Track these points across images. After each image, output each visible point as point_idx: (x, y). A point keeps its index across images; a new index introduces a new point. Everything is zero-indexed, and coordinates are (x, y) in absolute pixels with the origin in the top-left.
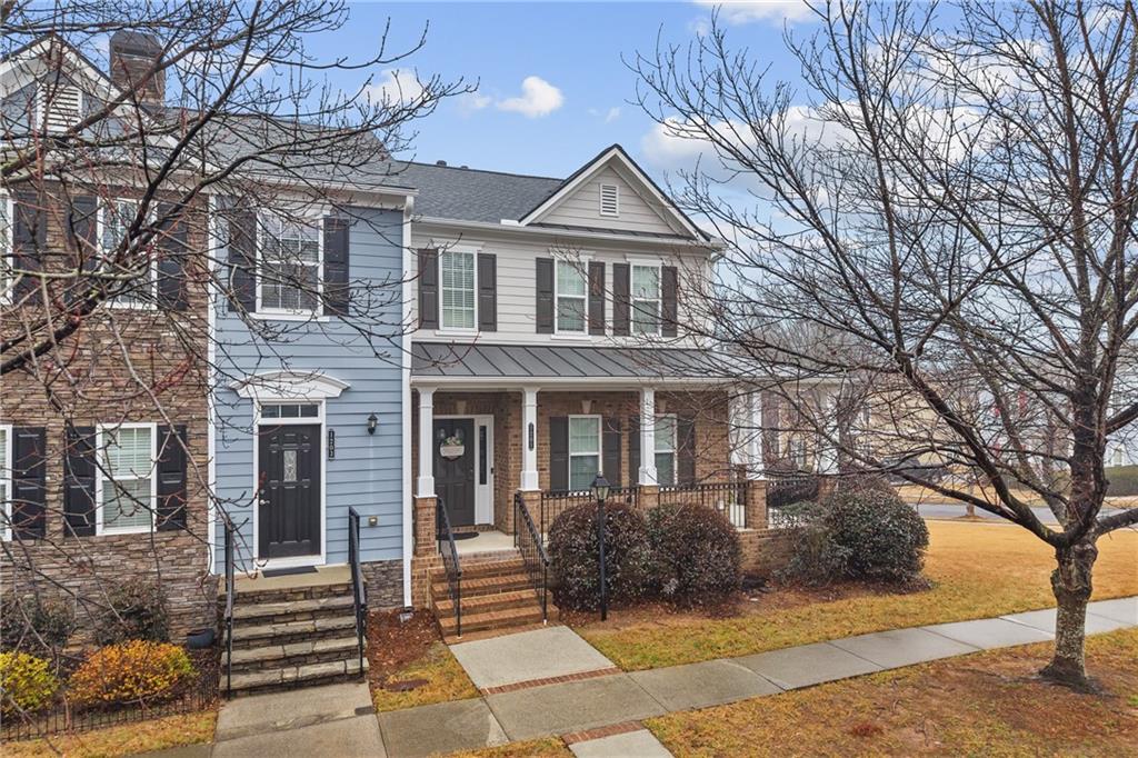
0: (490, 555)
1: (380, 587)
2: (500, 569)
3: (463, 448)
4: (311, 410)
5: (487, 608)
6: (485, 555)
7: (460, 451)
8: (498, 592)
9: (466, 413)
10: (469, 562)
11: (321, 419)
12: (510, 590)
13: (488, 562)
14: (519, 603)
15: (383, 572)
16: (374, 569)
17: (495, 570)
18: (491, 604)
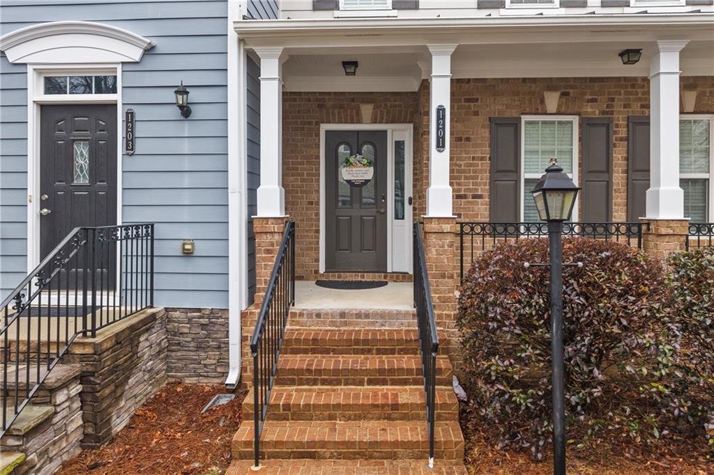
0: (367, 316)
1: (198, 348)
2: (375, 341)
3: (371, 169)
4: (104, 84)
5: (330, 413)
6: (359, 315)
7: (368, 173)
8: (361, 383)
9: (374, 121)
10: (333, 323)
11: (117, 97)
12: (384, 382)
13: (362, 327)
14: (392, 411)
15: (203, 326)
16: (190, 320)
17: (366, 342)
18: (338, 406)
